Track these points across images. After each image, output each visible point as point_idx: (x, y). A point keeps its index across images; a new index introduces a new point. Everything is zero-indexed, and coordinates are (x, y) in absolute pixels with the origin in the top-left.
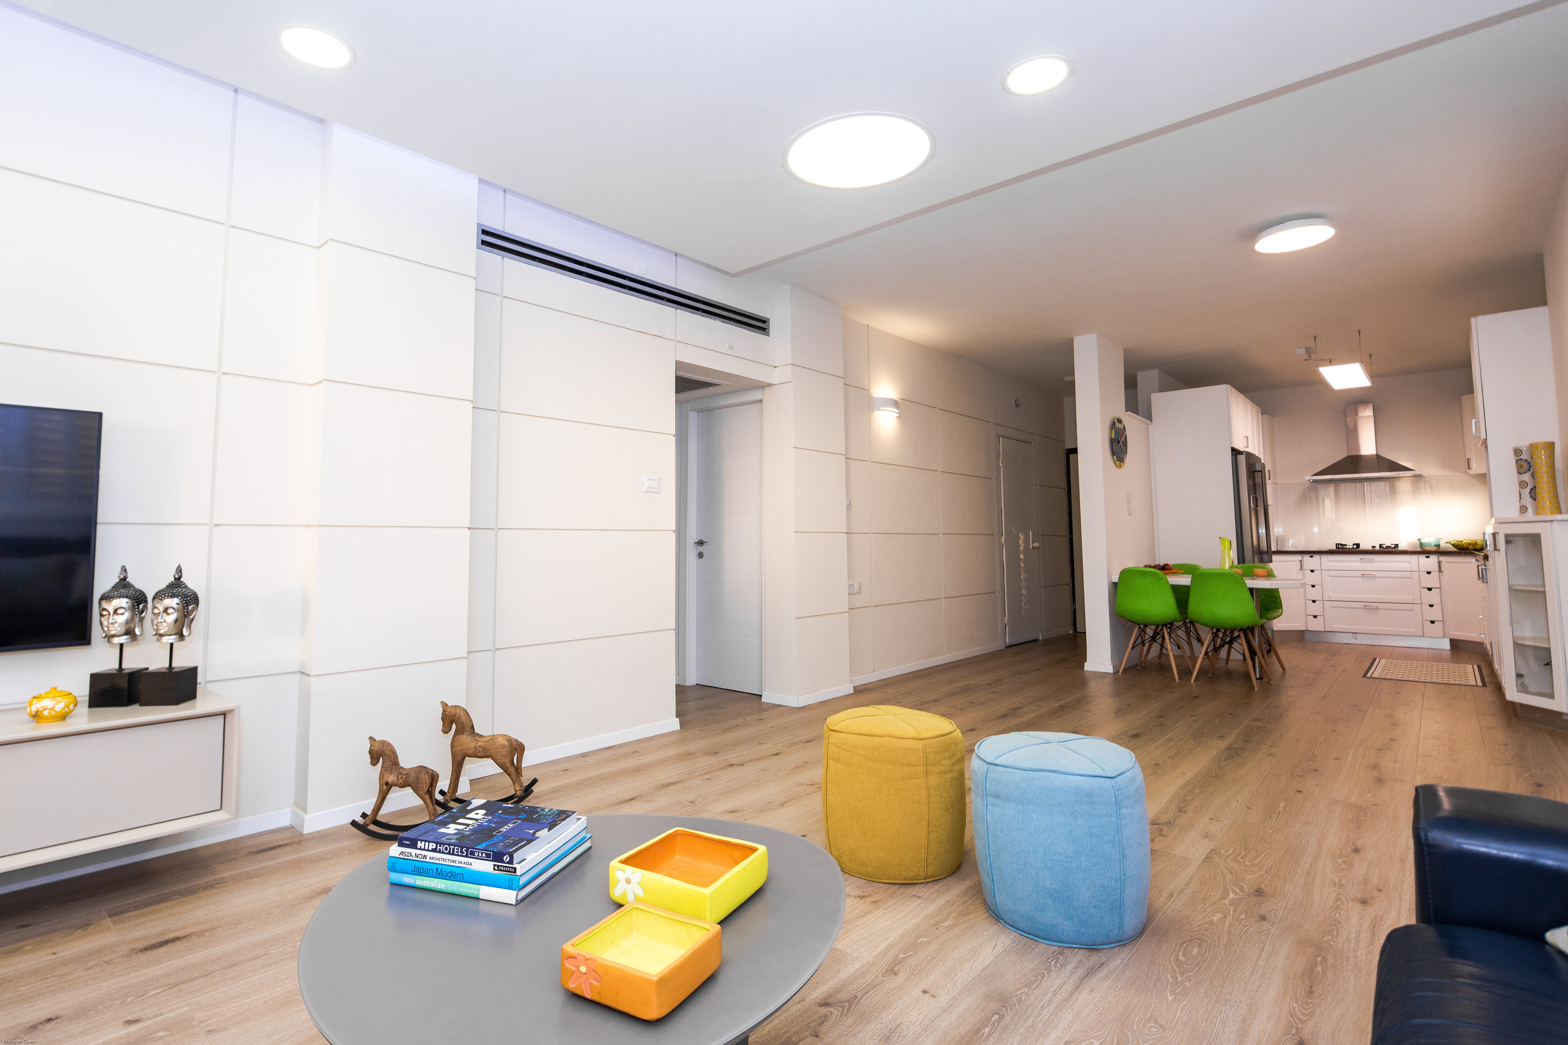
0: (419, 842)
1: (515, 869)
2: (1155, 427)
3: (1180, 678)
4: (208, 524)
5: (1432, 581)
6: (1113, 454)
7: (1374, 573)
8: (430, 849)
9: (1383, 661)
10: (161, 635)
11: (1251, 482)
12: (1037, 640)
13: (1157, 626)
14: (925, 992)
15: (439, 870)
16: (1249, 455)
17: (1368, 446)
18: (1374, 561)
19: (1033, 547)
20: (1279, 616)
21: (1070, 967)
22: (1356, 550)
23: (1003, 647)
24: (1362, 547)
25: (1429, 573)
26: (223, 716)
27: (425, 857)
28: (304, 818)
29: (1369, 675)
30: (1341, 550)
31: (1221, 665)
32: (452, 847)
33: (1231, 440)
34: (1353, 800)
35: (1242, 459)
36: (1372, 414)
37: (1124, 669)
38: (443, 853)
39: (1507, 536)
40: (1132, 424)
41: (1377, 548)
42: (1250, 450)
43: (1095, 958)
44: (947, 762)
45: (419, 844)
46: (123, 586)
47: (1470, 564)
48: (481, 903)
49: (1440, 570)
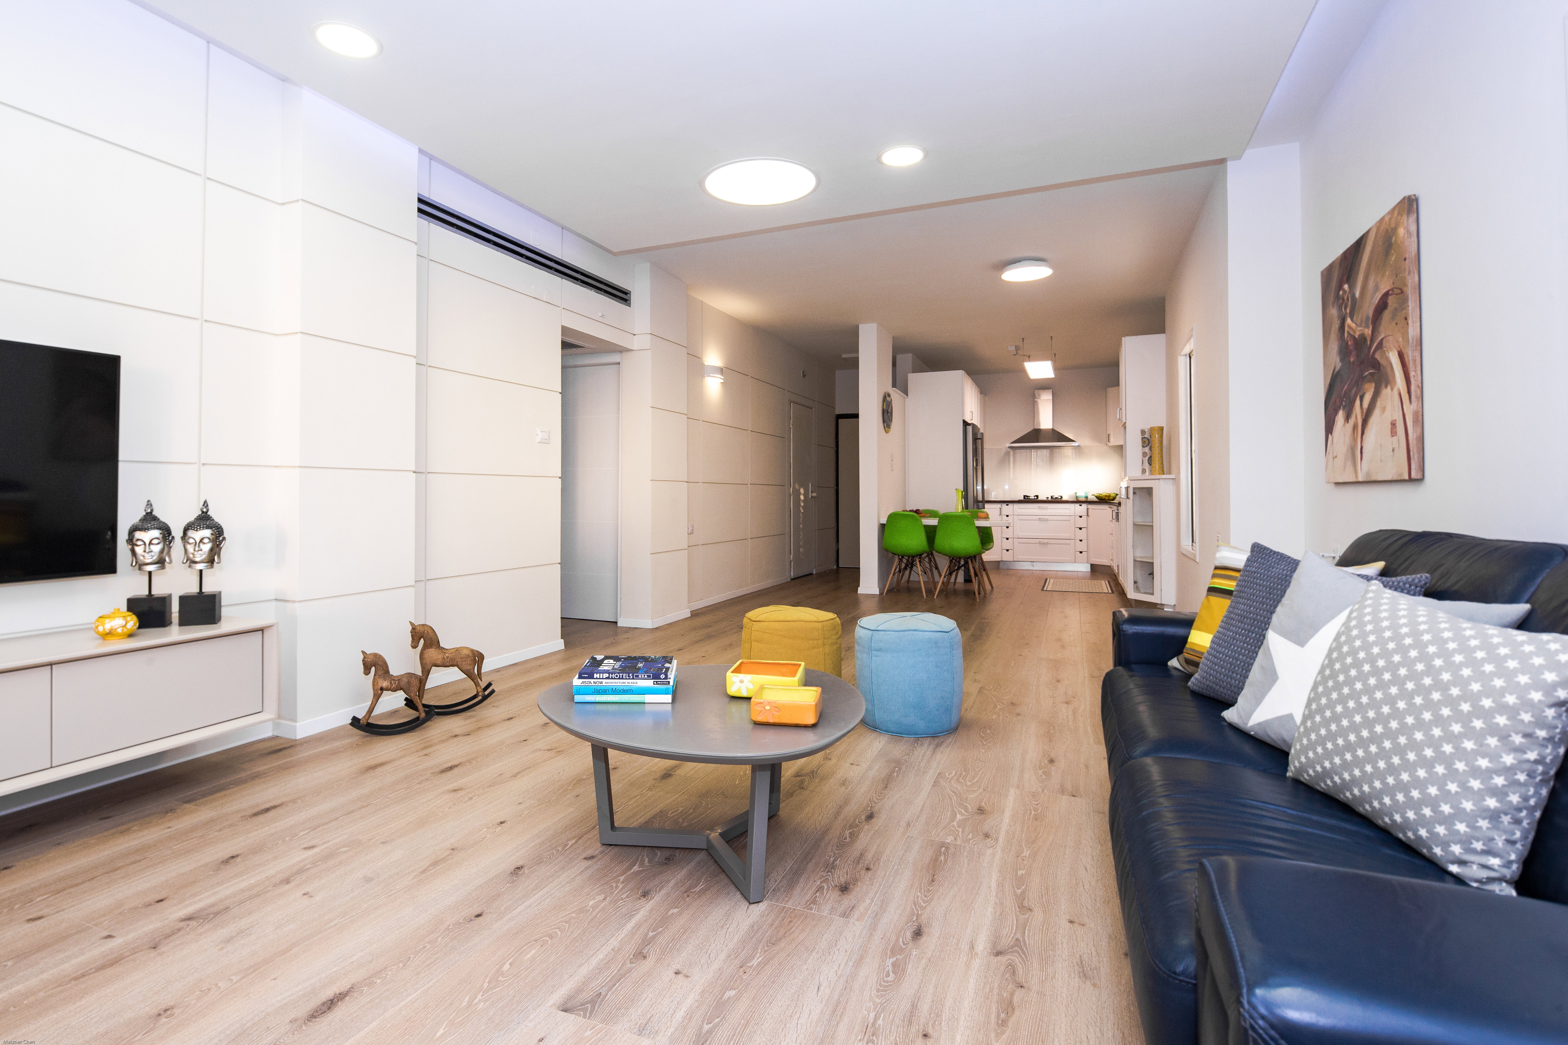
0: (595, 674)
1: (669, 682)
2: (910, 400)
3: (927, 596)
4: (195, 463)
5: (1082, 523)
6: (884, 422)
7: (1047, 517)
8: (604, 677)
9: (1052, 580)
10: (196, 562)
11: (974, 446)
12: (811, 574)
13: (909, 557)
14: (852, 764)
15: (614, 689)
16: (974, 426)
17: (1046, 421)
18: (1047, 508)
19: (812, 496)
20: (992, 548)
21: (926, 745)
22: (1036, 501)
23: (789, 580)
24: (1040, 498)
25: (1081, 517)
26: (261, 632)
27: (601, 683)
28: (295, 727)
29: (1045, 589)
30: (1026, 500)
31: (951, 586)
32: (621, 674)
33: (963, 414)
34: (1051, 657)
35: (970, 429)
36: (1051, 398)
37: (887, 591)
38: (615, 679)
39: (1134, 489)
40: (896, 396)
41: (1050, 499)
42: (973, 422)
43: (937, 740)
44: (834, 637)
45: (595, 675)
46: (149, 520)
47: (1105, 511)
48: (646, 706)
49: (1088, 515)
